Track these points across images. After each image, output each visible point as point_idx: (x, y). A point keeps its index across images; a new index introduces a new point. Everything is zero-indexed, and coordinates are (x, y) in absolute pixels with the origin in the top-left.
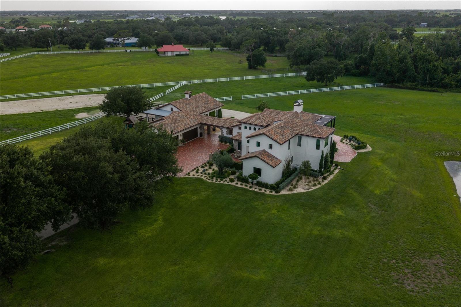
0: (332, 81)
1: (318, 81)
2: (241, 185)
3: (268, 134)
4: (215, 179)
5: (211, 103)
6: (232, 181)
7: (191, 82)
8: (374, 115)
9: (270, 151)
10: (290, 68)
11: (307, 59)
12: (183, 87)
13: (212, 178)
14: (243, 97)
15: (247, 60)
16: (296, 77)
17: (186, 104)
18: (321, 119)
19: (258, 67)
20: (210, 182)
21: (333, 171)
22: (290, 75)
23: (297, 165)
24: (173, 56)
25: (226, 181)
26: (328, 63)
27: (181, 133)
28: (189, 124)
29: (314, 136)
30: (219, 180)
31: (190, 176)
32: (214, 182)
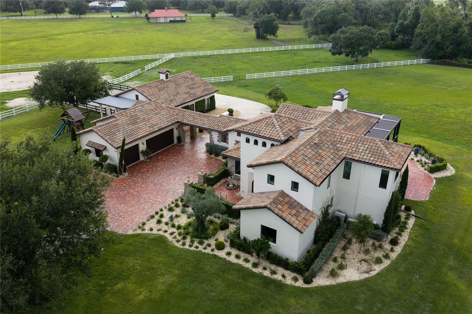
0: (366, 56)
1: (347, 55)
2: (238, 257)
3: (290, 163)
4: (188, 241)
5: (199, 87)
6: (220, 246)
7: (182, 54)
8: (435, 107)
9: (293, 194)
10: (307, 37)
11: (330, 27)
12: (170, 61)
13: (184, 238)
14: (248, 76)
15: (255, 27)
16: (316, 49)
17: (160, 90)
18: (377, 122)
19: (268, 36)
20: (179, 248)
21: (406, 223)
22: (308, 46)
23: (341, 212)
24: (167, 23)
25: (209, 245)
26: (361, 31)
27: (144, 140)
28: (157, 124)
29: (377, 163)
30: (196, 244)
31: (144, 232)
32: (187, 247)
